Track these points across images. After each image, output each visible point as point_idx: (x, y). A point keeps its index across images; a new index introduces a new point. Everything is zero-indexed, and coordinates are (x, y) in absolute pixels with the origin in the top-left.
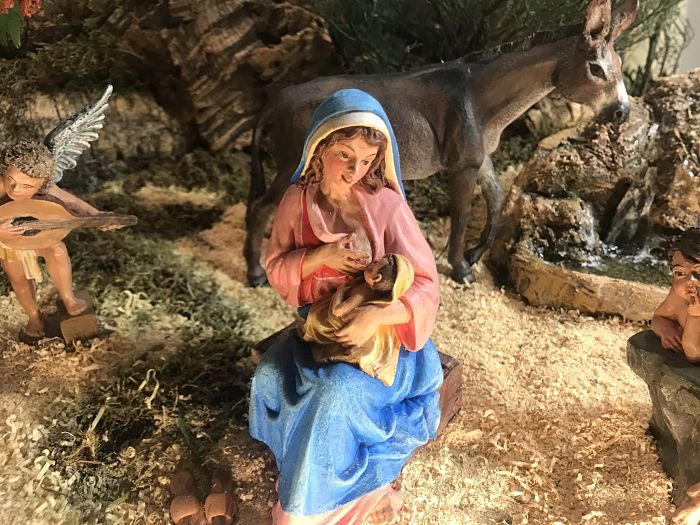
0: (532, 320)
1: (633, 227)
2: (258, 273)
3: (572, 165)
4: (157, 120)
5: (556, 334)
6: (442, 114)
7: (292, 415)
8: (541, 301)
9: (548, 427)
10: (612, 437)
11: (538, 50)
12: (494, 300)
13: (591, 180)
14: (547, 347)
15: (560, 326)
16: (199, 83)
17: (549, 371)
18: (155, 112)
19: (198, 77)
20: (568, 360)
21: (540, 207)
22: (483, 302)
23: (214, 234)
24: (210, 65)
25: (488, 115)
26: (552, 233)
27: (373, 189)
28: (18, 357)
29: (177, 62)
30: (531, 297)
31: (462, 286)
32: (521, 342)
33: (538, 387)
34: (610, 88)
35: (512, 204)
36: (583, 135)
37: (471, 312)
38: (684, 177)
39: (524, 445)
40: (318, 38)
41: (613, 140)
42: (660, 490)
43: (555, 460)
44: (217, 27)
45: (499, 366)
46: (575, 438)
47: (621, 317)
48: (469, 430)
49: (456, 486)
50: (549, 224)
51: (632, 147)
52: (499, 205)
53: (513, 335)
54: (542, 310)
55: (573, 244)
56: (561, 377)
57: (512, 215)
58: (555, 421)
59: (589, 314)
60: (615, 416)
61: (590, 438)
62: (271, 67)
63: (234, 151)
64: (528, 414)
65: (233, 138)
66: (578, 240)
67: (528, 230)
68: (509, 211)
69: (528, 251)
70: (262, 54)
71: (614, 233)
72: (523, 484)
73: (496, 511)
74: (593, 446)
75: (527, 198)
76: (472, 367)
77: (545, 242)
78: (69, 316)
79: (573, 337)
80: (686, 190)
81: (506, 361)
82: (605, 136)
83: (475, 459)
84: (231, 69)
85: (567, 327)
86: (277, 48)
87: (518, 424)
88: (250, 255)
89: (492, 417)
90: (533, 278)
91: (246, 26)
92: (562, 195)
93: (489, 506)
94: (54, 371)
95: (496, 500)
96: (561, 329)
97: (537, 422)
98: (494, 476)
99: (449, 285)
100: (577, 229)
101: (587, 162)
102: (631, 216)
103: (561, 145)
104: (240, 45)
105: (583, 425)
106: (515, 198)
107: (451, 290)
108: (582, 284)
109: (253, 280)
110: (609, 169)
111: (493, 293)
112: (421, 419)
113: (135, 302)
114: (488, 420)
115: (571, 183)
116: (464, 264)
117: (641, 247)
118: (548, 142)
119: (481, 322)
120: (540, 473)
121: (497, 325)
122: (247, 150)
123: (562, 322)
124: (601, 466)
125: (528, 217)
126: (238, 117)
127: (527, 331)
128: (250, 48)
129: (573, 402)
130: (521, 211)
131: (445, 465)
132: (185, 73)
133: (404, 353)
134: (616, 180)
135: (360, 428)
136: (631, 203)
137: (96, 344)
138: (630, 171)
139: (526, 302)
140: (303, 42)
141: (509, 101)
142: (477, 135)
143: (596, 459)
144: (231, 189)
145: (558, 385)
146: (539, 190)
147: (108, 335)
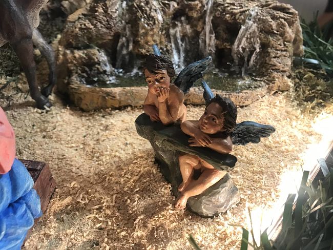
0: (87, 120)
3: (88, 29)
5: (102, 124)
8: (90, 108)
9: (108, 178)
10: (140, 171)
12: (64, 115)
13: (100, 36)
14: (98, 133)
15: (103, 119)
20: (111, 137)
21: (77, 56)
22: (59, 117)
26: (87, 69)
30: (84, 107)
31: (45, 111)
32: (84, 134)
33: (98, 157)
35: (61, 56)
36: (90, 11)
37: (53, 125)
38: (144, 28)
39: (97, 195)
41: (106, 11)
43: (114, 196)
45: (75, 152)
46: (122, 180)
47: (131, 106)
48: (64, 199)
49: (63, 238)
50: (84, 64)
51: (116, 15)
53: (79, 131)
54: (92, 113)
56: (109, 147)
57: (63, 63)
58: (111, 174)
59: (116, 109)
60: (139, 160)
61: (129, 177)
64: (96, 174)
66: (101, 70)
67: (74, 70)
68: (60, 61)
69: (76, 82)
72: (100, 219)
73: (89, 241)
74: (132, 181)
75: (68, 52)
76: (59, 159)
77: (85, 74)
79: (110, 123)
80: (146, 34)
81: (78, 148)
82: (101, 10)
83: (71, 215)
85: (106, 118)
87: (91, 183)
89: (76, 186)
90: (82, 96)
92: (87, 47)
93: (85, 240)
95: (88, 235)
96: (103, 121)
98: (84, 221)
99: (37, 112)
100: (99, 64)
101: (95, 26)
103: (79, 18)
105: (125, 171)
106: (62, 53)
107: (38, 115)
108: (108, 94)
110: (107, 28)
111: (63, 111)
112: (26, 211)
114: (74, 188)
115: (90, 39)
116: (42, 98)
118: (72, 17)
119: (59, 130)
120: (108, 207)
121: (69, 128)
123: (103, 117)
124: (138, 189)
125: (72, 62)
127: (86, 127)
129: (117, 159)
130: (67, 60)
131: (53, 228)
134: (112, 34)
138: (118, 28)
139: (83, 110)
143: (135, 187)
145: (108, 153)
146: (74, 46)
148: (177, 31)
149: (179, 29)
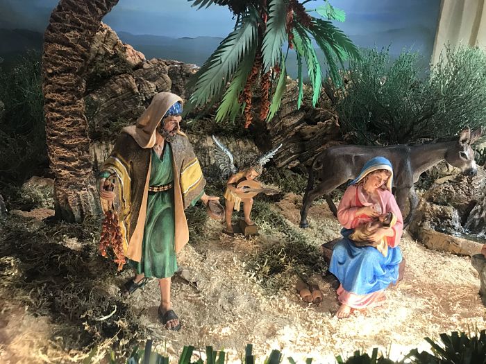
0: (429, 254)
1: (477, 222)
3: (449, 191)
4: (254, 152)
5: (441, 260)
7: (352, 262)
8: (434, 247)
9: (438, 289)
10: (464, 295)
11: (439, 144)
12: (412, 245)
13: (459, 200)
14: (437, 264)
16: (277, 138)
17: (438, 272)
18: (254, 148)
19: (277, 135)
20: (446, 269)
21: (435, 208)
22: (408, 245)
24: (283, 131)
25: (416, 167)
26: (439, 220)
27: (383, 190)
28: (225, 239)
29: (268, 128)
30: (429, 245)
32: (425, 261)
33: (434, 277)
34: (469, 162)
35: (421, 206)
36: (455, 179)
39: (429, 293)
40: (334, 123)
41: (469, 183)
42: (481, 310)
43: (441, 299)
44: (289, 115)
45: (417, 268)
46: (449, 293)
47: (470, 256)
48: (407, 285)
49: (404, 300)
50: (438, 216)
51: (478, 187)
52: (416, 205)
53: (421, 259)
54: (434, 251)
55: (449, 226)
56: (443, 274)
57: (421, 210)
58: (441, 287)
59: (456, 254)
60: (466, 288)
61: (455, 294)
62: (310, 134)
63: (287, 168)
64: (430, 284)
65: (288, 163)
66: (451, 224)
67: (428, 217)
69: (428, 226)
70: (308, 129)
71: (468, 223)
72: (429, 304)
74: (457, 296)
75: (428, 204)
77: (436, 224)
78: (248, 226)
79: (448, 261)
81: (419, 267)
82: (465, 181)
83: (410, 294)
84: (293, 134)
85: (445, 258)
86: (315, 127)
89: (416, 283)
90: (430, 237)
91: (301, 116)
92: (445, 204)
94: (242, 245)
95: (419, 307)
96: (443, 258)
97: (433, 287)
98: (418, 300)
100: (451, 220)
101: (457, 191)
102: (476, 216)
103: (445, 183)
104: (298, 124)
105: (453, 290)
106: (423, 203)
108: (453, 241)
109: (302, 225)
110: (467, 195)
111: (412, 242)
112: (393, 272)
113: (265, 226)
114: (414, 283)
115: (449, 199)
117: (480, 231)
118: (439, 181)
120: (436, 301)
121: (414, 254)
122: (293, 169)
123: (443, 256)
124: (460, 302)
125: (429, 212)
126: (292, 154)
127: (427, 258)
128: (302, 125)
129: (448, 283)
130: (425, 209)
132: (271, 133)
133: (389, 248)
134: (470, 200)
135: (376, 268)
136: (477, 211)
137: (256, 238)
138: (476, 197)
139: (427, 247)
140: (327, 125)
141: (425, 163)
142: (411, 174)
143: (458, 300)
144: (286, 186)
145: (442, 276)
146: (434, 201)
147: (258, 235)
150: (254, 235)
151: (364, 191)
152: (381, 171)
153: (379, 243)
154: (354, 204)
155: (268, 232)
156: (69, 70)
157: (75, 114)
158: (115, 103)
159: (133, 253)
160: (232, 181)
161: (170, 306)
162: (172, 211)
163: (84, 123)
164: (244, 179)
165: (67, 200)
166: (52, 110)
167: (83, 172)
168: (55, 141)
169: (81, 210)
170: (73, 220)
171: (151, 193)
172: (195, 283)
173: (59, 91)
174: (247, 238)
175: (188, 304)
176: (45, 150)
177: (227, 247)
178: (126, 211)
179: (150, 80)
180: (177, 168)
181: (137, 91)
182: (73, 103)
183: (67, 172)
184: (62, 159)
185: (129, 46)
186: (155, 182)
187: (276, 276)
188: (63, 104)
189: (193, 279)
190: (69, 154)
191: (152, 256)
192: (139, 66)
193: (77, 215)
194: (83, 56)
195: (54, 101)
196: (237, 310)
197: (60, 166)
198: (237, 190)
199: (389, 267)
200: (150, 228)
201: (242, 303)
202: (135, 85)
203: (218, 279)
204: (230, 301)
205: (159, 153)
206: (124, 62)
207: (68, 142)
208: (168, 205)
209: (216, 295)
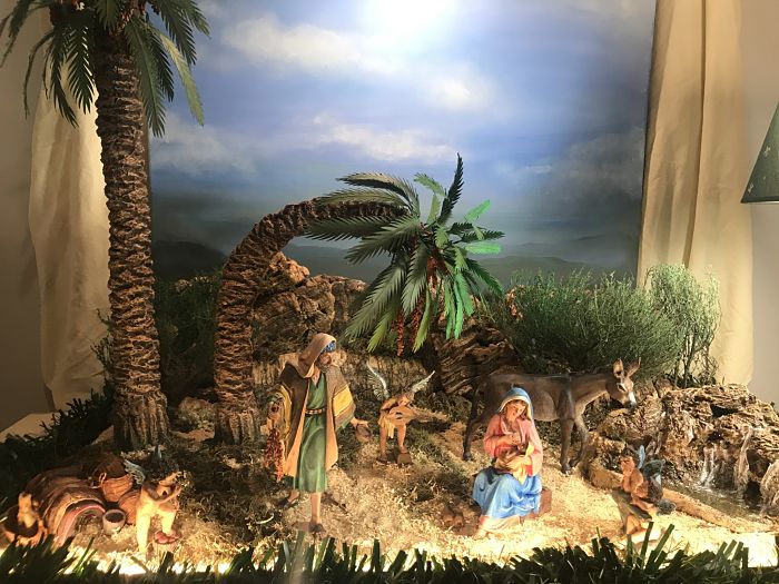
0: (593, 492)
2: (468, 454)
3: (622, 425)
5: (601, 497)
6: (558, 394)
8: (599, 484)
9: (584, 522)
13: (632, 434)
14: (595, 501)
16: (445, 360)
17: (592, 507)
18: (421, 370)
19: (445, 357)
21: (606, 443)
22: (573, 482)
23: (448, 434)
24: (453, 352)
25: (578, 399)
26: (610, 456)
27: (523, 419)
28: (378, 467)
29: (437, 349)
30: (595, 482)
32: (585, 498)
33: (585, 512)
34: (627, 395)
35: (593, 440)
37: (566, 485)
38: (672, 438)
39: (573, 525)
40: (507, 346)
41: (642, 416)
45: (572, 503)
48: (552, 517)
49: (543, 529)
50: (609, 452)
51: (651, 421)
53: (582, 495)
54: (599, 488)
57: (593, 445)
58: (588, 521)
62: (482, 357)
63: (458, 394)
64: (579, 518)
65: (458, 389)
67: (600, 453)
68: (591, 443)
69: (598, 464)
70: (479, 351)
75: (600, 438)
76: (560, 502)
77: (607, 460)
78: (402, 454)
80: (673, 444)
81: (575, 503)
82: (638, 414)
83: (552, 525)
84: (462, 356)
86: (487, 349)
87: (572, 520)
88: (466, 446)
89: (563, 516)
90: (597, 474)
91: (472, 336)
92: (616, 439)
93: (554, 536)
94: (394, 473)
96: (603, 495)
97: (580, 521)
98: (558, 530)
99: (559, 474)
101: (629, 425)
103: (619, 415)
104: (468, 346)
106: (595, 438)
107: (559, 476)
108: (614, 477)
109: (465, 458)
110: (639, 430)
111: (578, 479)
113: (421, 455)
114: (561, 516)
115: (622, 434)
116: (568, 466)
119: (569, 489)
121: (576, 491)
122: (464, 395)
125: (600, 447)
126: (462, 379)
127: (589, 495)
128: (472, 347)
129: (597, 517)
130: (597, 444)
131: (540, 524)
132: (439, 355)
134: (643, 435)
135: (512, 494)
137: (409, 466)
138: (650, 432)
139: (593, 484)
140: (500, 348)
141: (588, 393)
142: (572, 406)
144: (455, 414)
145: (594, 512)
146: (607, 435)
147: (412, 464)
148: (713, 451)
149: (714, 450)
150: (407, 464)
151: (506, 420)
152: (517, 401)
153: (515, 471)
154: (497, 432)
155: (424, 462)
156: (241, 302)
157: (243, 340)
158: (275, 321)
159: (289, 468)
160: (384, 407)
161: (319, 521)
162: (324, 431)
163: (250, 349)
164: (396, 405)
165: (228, 422)
166: (223, 337)
167: (245, 395)
168: (223, 365)
169: (241, 432)
170: (232, 442)
171: (307, 416)
172: (344, 505)
173: (231, 321)
174: (400, 466)
175: (336, 522)
176: (213, 372)
177: (379, 474)
178: (286, 431)
179: (312, 298)
180: (330, 394)
181: (299, 309)
182: (242, 331)
183: (231, 394)
184: (227, 382)
185: (293, 262)
186: (311, 405)
187: (424, 503)
188: (233, 332)
189: (343, 501)
190: (235, 378)
191: (306, 473)
192: (303, 283)
193: (236, 437)
194: (254, 289)
195: (225, 329)
196: (380, 528)
197: (225, 388)
198: (389, 416)
199: (528, 495)
200: (304, 447)
201: (386, 523)
202: (297, 304)
203: (366, 502)
204: (375, 521)
205: (315, 382)
206: (288, 279)
207: (235, 367)
208: (321, 427)
209: (362, 516)
